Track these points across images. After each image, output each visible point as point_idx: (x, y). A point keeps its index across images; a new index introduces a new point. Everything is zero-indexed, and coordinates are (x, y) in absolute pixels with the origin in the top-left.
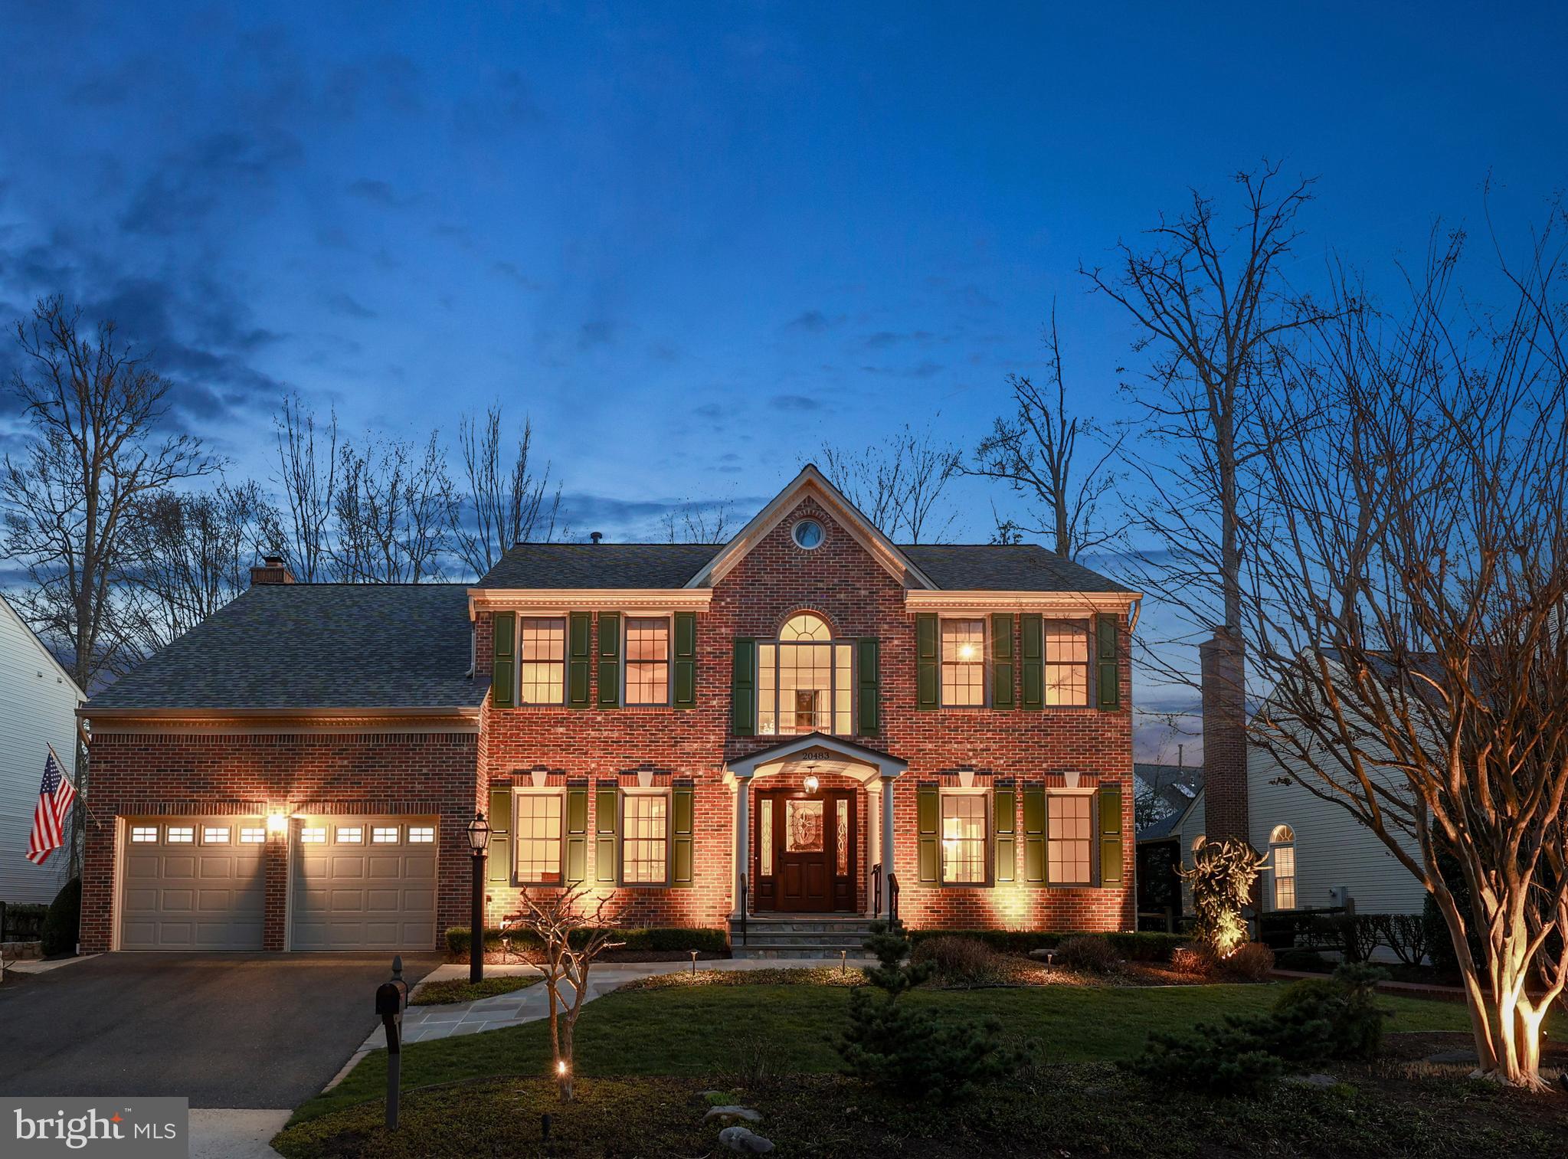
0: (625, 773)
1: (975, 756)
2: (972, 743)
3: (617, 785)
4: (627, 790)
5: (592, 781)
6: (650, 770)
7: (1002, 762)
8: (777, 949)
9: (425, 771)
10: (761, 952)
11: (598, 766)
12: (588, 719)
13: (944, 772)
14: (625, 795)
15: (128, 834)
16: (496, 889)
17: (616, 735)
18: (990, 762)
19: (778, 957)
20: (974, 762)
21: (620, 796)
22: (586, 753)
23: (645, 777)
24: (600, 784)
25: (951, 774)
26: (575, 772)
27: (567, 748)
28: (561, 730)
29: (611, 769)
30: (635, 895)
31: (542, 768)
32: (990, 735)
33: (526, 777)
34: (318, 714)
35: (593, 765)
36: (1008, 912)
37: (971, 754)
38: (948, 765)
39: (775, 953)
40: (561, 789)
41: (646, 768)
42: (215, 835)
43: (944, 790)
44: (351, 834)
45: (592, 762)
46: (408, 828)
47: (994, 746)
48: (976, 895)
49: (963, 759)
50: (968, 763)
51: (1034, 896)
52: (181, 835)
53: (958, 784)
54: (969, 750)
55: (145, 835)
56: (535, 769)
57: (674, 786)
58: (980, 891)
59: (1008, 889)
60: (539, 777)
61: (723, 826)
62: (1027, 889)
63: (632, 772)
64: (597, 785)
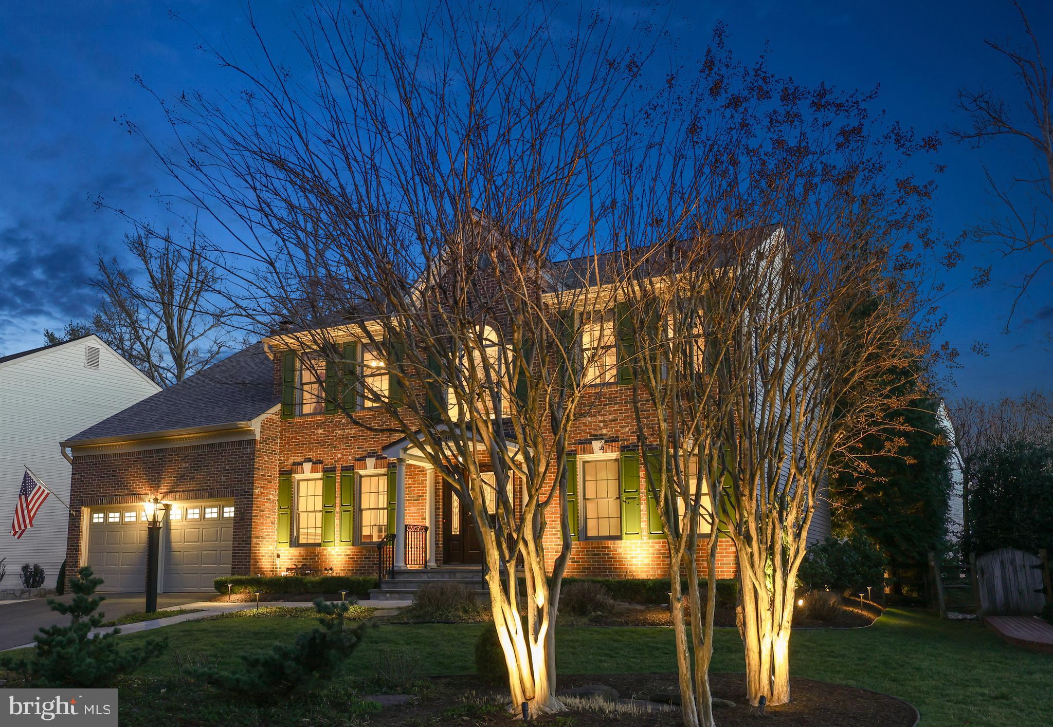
0: (358, 460)
1: (605, 427)
2: (602, 415)
3: (353, 470)
4: (362, 472)
5: (339, 467)
6: (374, 456)
7: (627, 429)
8: (398, 593)
9: (227, 467)
10: (388, 595)
11: (342, 456)
12: (337, 421)
13: (581, 442)
14: (361, 476)
15: (91, 518)
16: (282, 549)
17: (353, 431)
18: (617, 431)
19: (399, 599)
20: (604, 431)
21: (357, 478)
22: (335, 447)
23: (370, 462)
24: (344, 469)
25: (585, 444)
26: (329, 461)
27: (323, 444)
28: (320, 431)
29: (350, 458)
30: (364, 552)
31: (309, 460)
32: (617, 407)
33: (300, 467)
34: (171, 434)
35: (339, 456)
36: (634, 561)
37: (602, 425)
38: (585, 436)
39: (396, 595)
40: (319, 475)
41: (371, 455)
42: (130, 517)
43: (581, 458)
44: (194, 514)
45: (339, 453)
46: (223, 507)
47: (620, 417)
48: (608, 547)
49: (596, 430)
50: (600, 432)
51: (657, 547)
52: (114, 517)
53: (592, 452)
54: (600, 422)
55: (98, 518)
56: (305, 461)
57: (389, 467)
58: (610, 543)
59: (634, 541)
60: (307, 466)
61: (422, 496)
62: (651, 541)
63: (362, 459)
64: (342, 470)
